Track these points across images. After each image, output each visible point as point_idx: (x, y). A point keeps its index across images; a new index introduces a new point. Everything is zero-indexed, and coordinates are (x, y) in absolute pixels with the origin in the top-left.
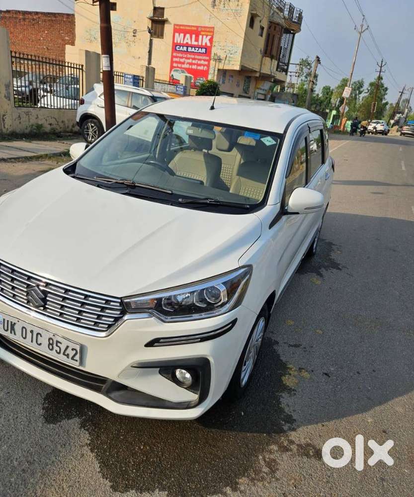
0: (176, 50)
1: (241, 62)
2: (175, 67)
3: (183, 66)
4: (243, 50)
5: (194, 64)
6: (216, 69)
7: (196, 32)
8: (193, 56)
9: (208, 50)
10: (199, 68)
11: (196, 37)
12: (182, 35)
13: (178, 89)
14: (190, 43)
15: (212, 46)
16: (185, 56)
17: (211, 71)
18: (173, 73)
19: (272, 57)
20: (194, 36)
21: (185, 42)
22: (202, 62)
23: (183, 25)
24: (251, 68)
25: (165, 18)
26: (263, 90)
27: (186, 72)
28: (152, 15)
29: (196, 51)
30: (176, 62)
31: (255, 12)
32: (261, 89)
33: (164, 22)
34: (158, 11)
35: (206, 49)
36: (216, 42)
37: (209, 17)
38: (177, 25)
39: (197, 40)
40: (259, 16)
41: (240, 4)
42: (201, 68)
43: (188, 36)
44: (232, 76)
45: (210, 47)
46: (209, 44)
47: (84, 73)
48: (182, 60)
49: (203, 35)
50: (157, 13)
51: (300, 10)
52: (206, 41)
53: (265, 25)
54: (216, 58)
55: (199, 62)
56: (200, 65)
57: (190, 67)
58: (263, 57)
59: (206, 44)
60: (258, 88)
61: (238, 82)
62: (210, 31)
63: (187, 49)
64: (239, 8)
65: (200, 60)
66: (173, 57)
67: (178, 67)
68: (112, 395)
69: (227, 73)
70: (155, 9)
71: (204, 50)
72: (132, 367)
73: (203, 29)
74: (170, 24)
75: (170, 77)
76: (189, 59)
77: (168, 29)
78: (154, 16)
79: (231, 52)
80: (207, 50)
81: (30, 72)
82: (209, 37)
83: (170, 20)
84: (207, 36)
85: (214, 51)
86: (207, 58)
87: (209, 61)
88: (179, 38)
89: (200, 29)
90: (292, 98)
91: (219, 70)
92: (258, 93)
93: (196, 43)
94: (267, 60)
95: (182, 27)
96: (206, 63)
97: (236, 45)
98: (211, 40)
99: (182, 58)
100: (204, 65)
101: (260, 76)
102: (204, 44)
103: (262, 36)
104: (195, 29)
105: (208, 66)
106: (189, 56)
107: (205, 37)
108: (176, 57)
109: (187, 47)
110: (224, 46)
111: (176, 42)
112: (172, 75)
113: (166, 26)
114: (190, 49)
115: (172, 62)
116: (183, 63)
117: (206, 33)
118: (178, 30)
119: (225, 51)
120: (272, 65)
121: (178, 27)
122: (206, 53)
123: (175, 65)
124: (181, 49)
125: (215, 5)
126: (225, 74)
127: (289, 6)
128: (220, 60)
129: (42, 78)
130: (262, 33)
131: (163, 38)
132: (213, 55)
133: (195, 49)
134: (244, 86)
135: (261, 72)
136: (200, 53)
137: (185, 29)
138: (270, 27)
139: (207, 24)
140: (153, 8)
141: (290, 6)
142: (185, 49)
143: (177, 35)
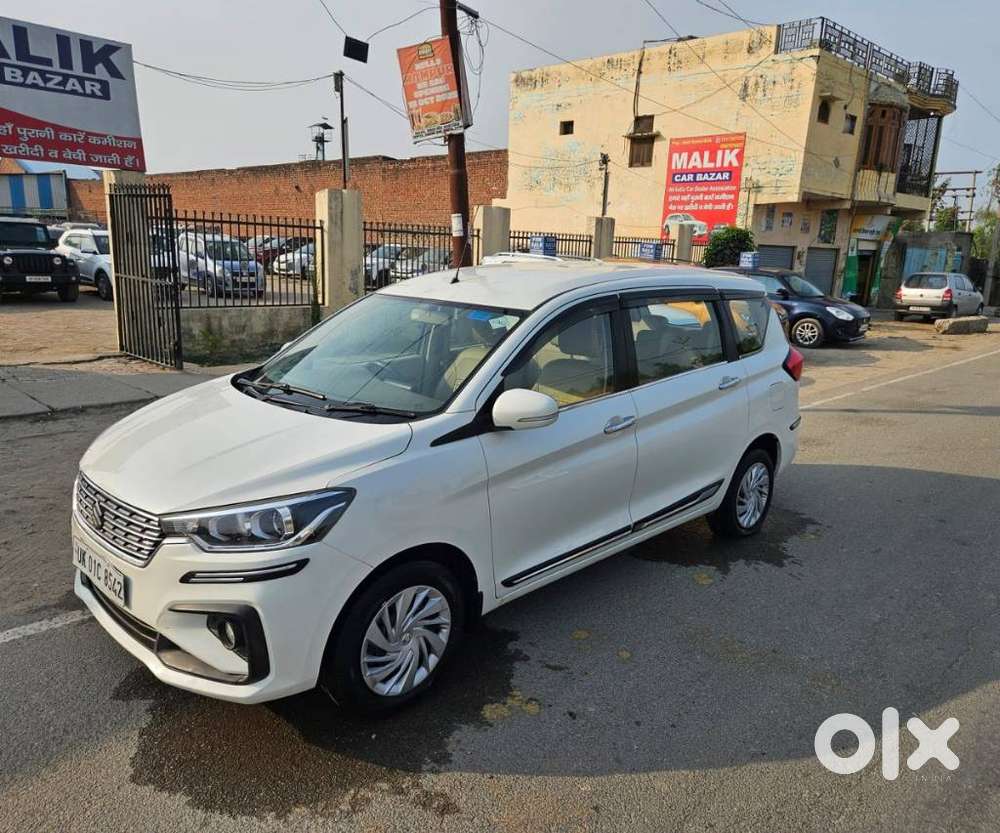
0: (674, 181)
1: (801, 186)
2: (673, 212)
3: (687, 208)
4: (804, 164)
5: (708, 202)
6: (751, 206)
7: (712, 146)
8: (705, 189)
9: (734, 174)
10: (717, 207)
11: (711, 154)
12: (685, 156)
13: (643, 250)
14: (699, 166)
15: (741, 166)
16: (692, 189)
17: (741, 211)
18: (667, 222)
19: (880, 169)
20: (707, 154)
21: (690, 166)
22: (724, 196)
23: (686, 139)
24: (829, 195)
25: (654, 131)
26: (872, 232)
27: (692, 217)
28: (632, 130)
29: (711, 179)
30: (674, 203)
31: (829, 94)
32: (865, 231)
33: (652, 139)
34: (643, 122)
35: (730, 172)
36: (749, 157)
37: (735, 117)
38: (677, 140)
39: (713, 159)
40: (838, 99)
41: (795, 85)
42: (722, 207)
43: (696, 155)
44: (790, 215)
45: (739, 169)
46: (735, 163)
47: (481, 241)
48: (685, 198)
49: (724, 149)
50: (642, 126)
51: (947, 70)
52: (730, 158)
53: (859, 111)
54: (750, 185)
55: (718, 197)
56: (720, 202)
57: (701, 207)
58: (858, 170)
59: (730, 163)
60: (855, 231)
61: (805, 224)
62: (739, 141)
63: (695, 178)
64: (794, 92)
65: (721, 193)
66: (667, 194)
67: (677, 211)
68: (162, 655)
69: (776, 210)
70: (638, 120)
71: (726, 176)
72: (171, 610)
73: (724, 139)
74: (665, 139)
75: (663, 230)
76: (698, 193)
77: (660, 149)
78: (635, 132)
79: (780, 172)
80: (733, 176)
81: (431, 247)
82: (736, 151)
83: (663, 133)
84: (732, 150)
85: (746, 173)
86: (734, 188)
87: (736, 193)
88: (680, 161)
89: (718, 140)
90: (954, 241)
91: (757, 206)
92: (858, 240)
93: (712, 165)
94: (870, 175)
95: (684, 143)
96: (732, 197)
97: (790, 157)
98: (740, 157)
99: (686, 193)
100: (727, 202)
101: (852, 207)
102: (726, 164)
103: (851, 132)
104: (710, 141)
105: (735, 202)
106: (697, 189)
107: (728, 152)
108: (675, 194)
109: (695, 175)
110: (765, 163)
111: (673, 167)
112: (667, 226)
113: (657, 144)
114: (699, 177)
115: (667, 203)
116: (688, 203)
117: (730, 145)
118: (678, 147)
119: (767, 170)
120: (883, 184)
121: (677, 143)
122: (730, 180)
123: (672, 207)
124: (684, 178)
125: (747, 95)
126: (773, 211)
127: (917, 69)
128: (758, 188)
129: (447, 254)
130: (853, 126)
131: (650, 165)
132: (743, 181)
133: (710, 176)
134: (821, 230)
135: (856, 198)
136: (718, 180)
137: (691, 144)
138: (870, 114)
139: (733, 129)
140: (633, 119)
141: (920, 68)
142: (691, 177)
143: (676, 156)
